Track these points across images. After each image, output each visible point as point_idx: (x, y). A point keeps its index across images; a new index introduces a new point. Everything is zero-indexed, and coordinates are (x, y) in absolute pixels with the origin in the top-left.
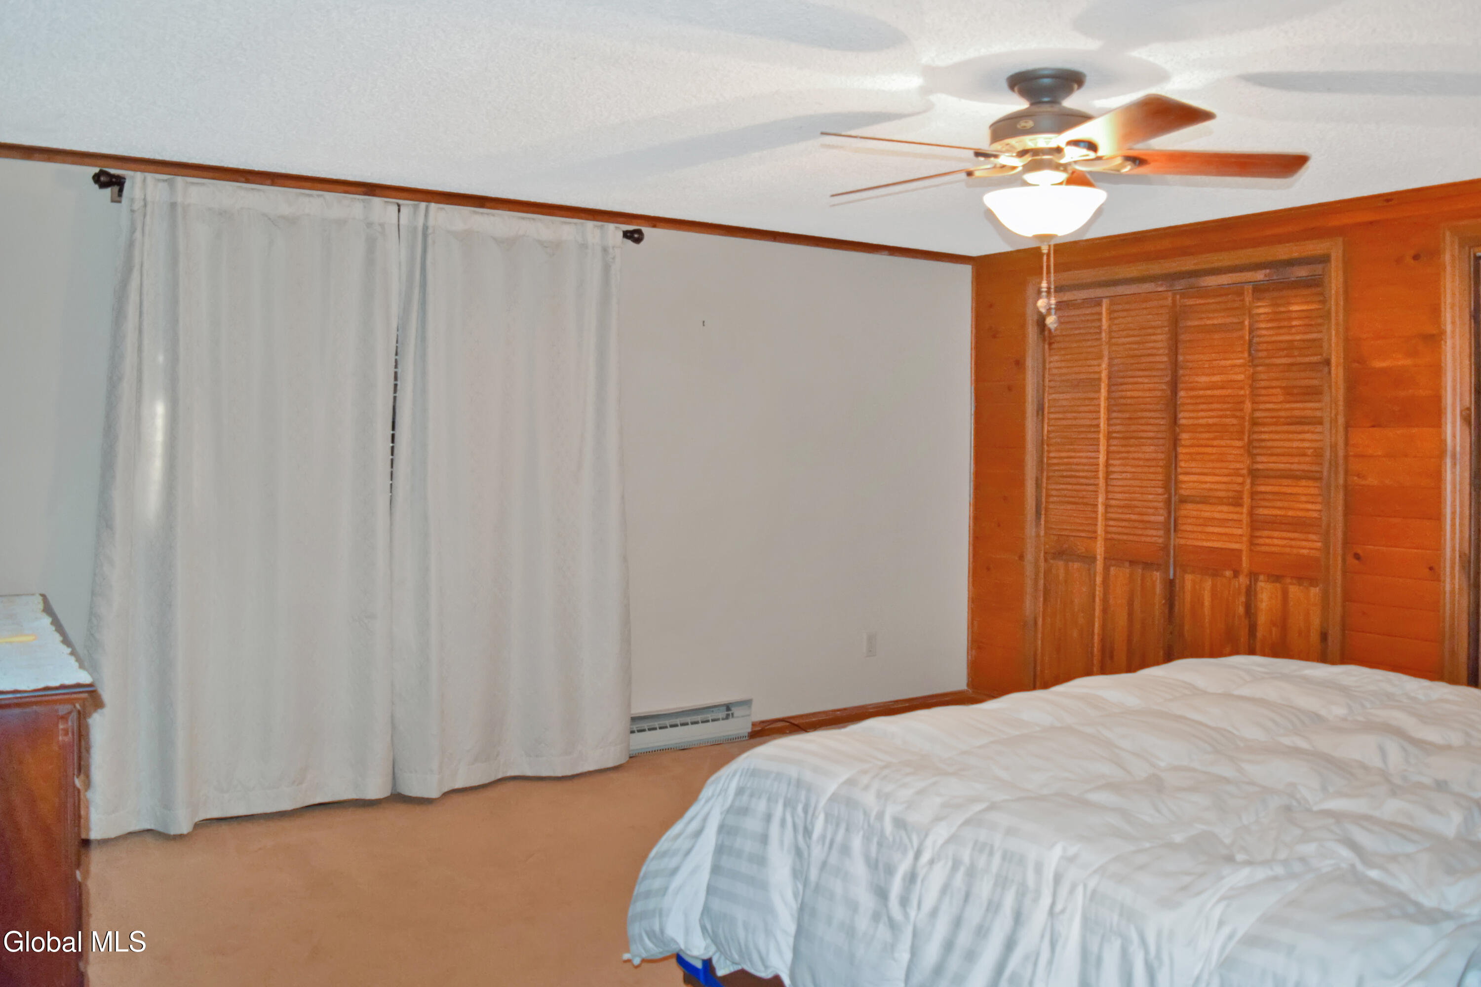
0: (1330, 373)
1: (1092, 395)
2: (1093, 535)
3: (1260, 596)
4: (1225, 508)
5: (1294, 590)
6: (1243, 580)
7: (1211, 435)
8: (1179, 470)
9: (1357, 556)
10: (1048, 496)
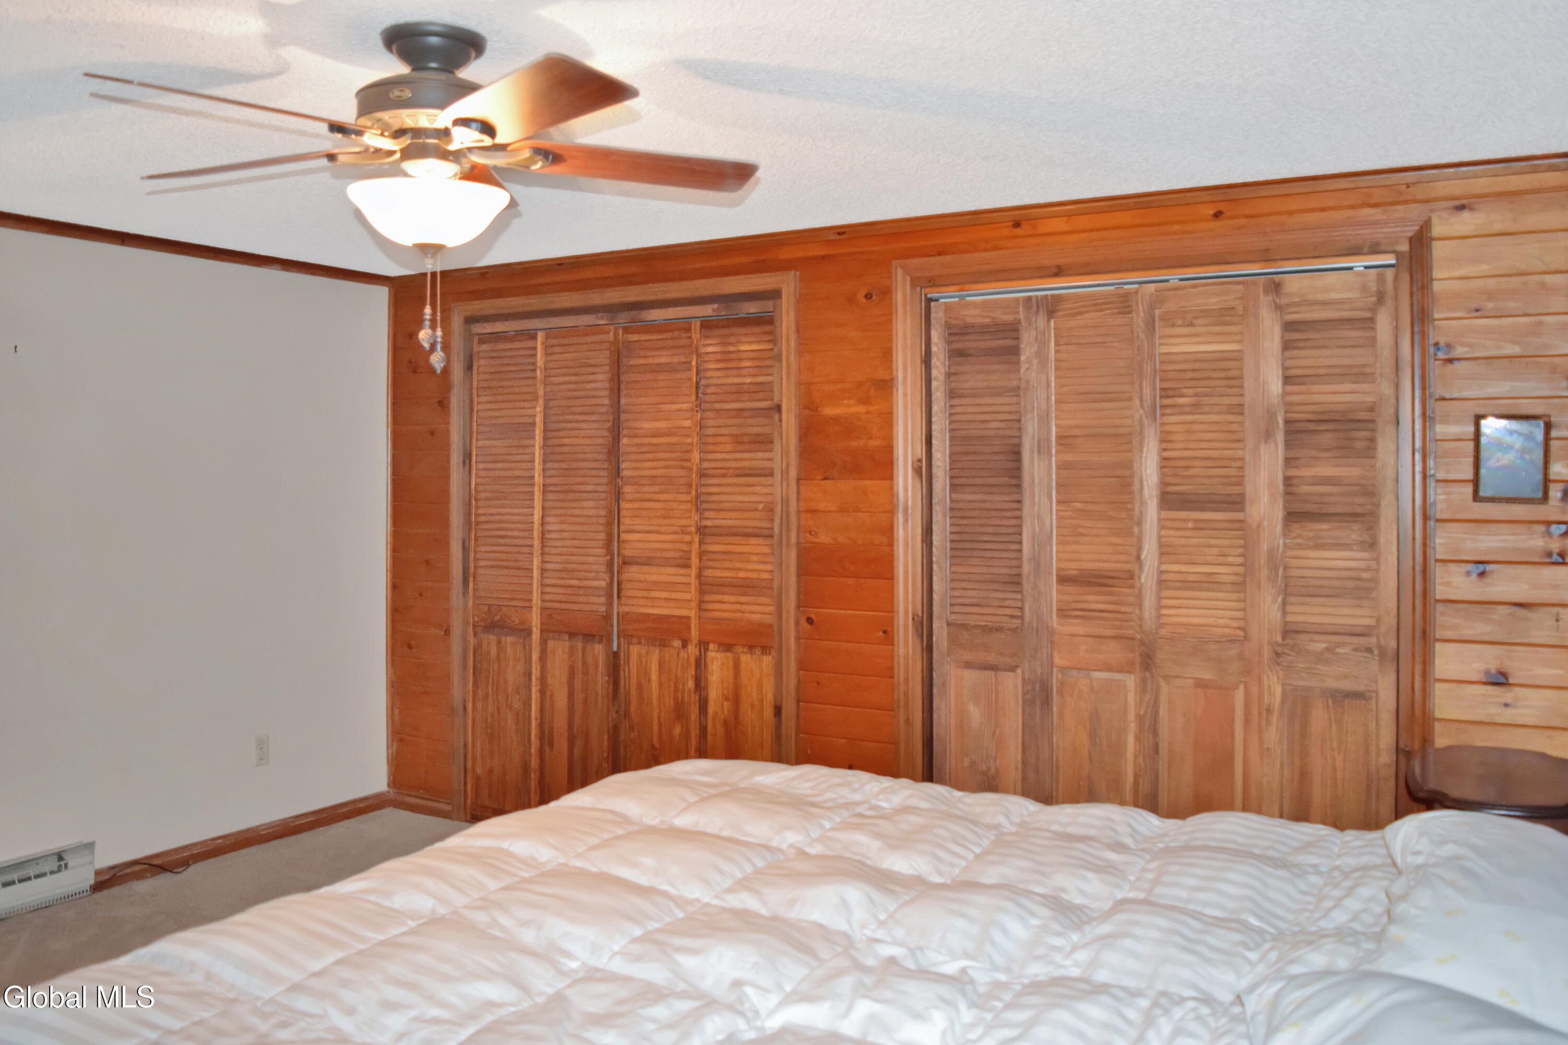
0: (780, 420)
1: (527, 442)
2: (526, 604)
3: (710, 667)
4: (672, 570)
5: (745, 659)
6: (693, 650)
7: (656, 488)
8: (622, 528)
9: (810, 621)
10: (476, 560)
